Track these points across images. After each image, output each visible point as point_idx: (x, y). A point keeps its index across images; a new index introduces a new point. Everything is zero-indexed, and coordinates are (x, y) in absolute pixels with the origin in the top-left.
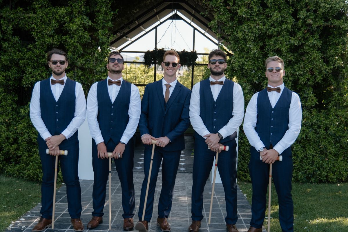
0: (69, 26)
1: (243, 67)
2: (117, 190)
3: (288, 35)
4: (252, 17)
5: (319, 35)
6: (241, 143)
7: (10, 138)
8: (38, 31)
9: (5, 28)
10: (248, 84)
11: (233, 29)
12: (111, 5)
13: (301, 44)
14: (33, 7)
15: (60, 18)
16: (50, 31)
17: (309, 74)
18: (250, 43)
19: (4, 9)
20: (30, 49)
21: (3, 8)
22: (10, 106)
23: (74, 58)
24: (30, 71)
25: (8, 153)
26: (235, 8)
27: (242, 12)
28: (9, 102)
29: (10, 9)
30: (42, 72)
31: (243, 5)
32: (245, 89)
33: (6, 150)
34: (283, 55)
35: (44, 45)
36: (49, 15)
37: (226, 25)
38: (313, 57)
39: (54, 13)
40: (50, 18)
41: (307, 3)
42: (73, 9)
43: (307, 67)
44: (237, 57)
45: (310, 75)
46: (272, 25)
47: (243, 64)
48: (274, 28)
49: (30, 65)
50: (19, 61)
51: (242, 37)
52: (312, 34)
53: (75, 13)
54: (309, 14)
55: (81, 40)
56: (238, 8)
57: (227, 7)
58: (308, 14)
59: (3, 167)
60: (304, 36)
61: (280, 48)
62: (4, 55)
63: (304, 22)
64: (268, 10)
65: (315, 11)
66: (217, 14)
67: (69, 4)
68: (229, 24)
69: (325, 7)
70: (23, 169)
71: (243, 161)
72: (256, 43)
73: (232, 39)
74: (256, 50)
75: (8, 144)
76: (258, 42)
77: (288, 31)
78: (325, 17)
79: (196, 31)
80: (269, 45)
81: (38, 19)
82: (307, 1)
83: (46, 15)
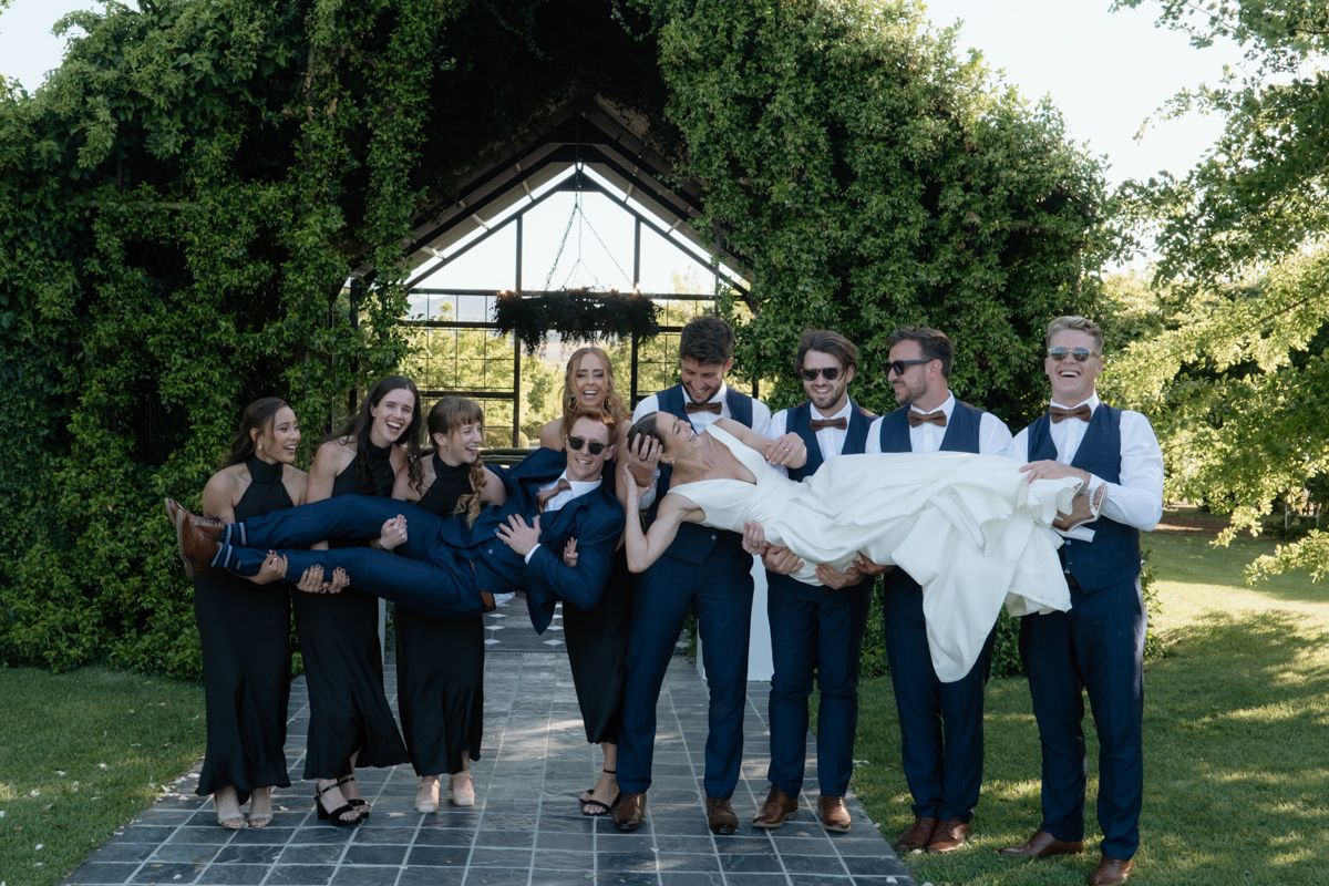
0: (293, 238)
1: (786, 348)
3: (910, 257)
4: (808, 206)
5: (1001, 256)
7: (119, 558)
8: (203, 250)
9: (105, 245)
12: (408, 176)
13: (950, 282)
14: (184, 183)
15: (263, 212)
16: (234, 248)
17: (973, 367)
18: (807, 280)
19: (100, 189)
20: (177, 305)
21: (98, 186)
22: (119, 466)
23: (305, 327)
24: (179, 362)
25: (113, 602)
26: (761, 181)
27: (783, 192)
28: (115, 456)
29: (116, 187)
30: (211, 367)
31: (784, 175)
33: (109, 592)
34: (899, 315)
35: (216, 292)
36: (233, 205)
37: (740, 230)
38: (982, 319)
39: (247, 199)
40: (235, 213)
41: (963, 167)
42: (301, 189)
43: (967, 347)
44: (771, 321)
45: (977, 370)
46: (867, 229)
47: (788, 339)
48: (873, 236)
49: (176, 347)
50: (145, 334)
51: (785, 263)
52: (980, 252)
53: (306, 200)
54: (971, 197)
55: (325, 277)
56: (770, 183)
57: (741, 181)
59: (100, 643)
60: (958, 259)
61: (891, 294)
62: (105, 319)
63: (957, 219)
64: (855, 187)
65: (986, 191)
66: (711, 199)
67: (288, 173)
68: (747, 225)
69: (1010, 182)
70: (164, 648)
72: (820, 280)
74: (821, 297)
75: (114, 575)
76: (826, 277)
77: (911, 246)
78: (1016, 205)
79: (642, 224)
80: (860, 284)
81: (202, 217)
82: (963, 162)
83: (223, 206)
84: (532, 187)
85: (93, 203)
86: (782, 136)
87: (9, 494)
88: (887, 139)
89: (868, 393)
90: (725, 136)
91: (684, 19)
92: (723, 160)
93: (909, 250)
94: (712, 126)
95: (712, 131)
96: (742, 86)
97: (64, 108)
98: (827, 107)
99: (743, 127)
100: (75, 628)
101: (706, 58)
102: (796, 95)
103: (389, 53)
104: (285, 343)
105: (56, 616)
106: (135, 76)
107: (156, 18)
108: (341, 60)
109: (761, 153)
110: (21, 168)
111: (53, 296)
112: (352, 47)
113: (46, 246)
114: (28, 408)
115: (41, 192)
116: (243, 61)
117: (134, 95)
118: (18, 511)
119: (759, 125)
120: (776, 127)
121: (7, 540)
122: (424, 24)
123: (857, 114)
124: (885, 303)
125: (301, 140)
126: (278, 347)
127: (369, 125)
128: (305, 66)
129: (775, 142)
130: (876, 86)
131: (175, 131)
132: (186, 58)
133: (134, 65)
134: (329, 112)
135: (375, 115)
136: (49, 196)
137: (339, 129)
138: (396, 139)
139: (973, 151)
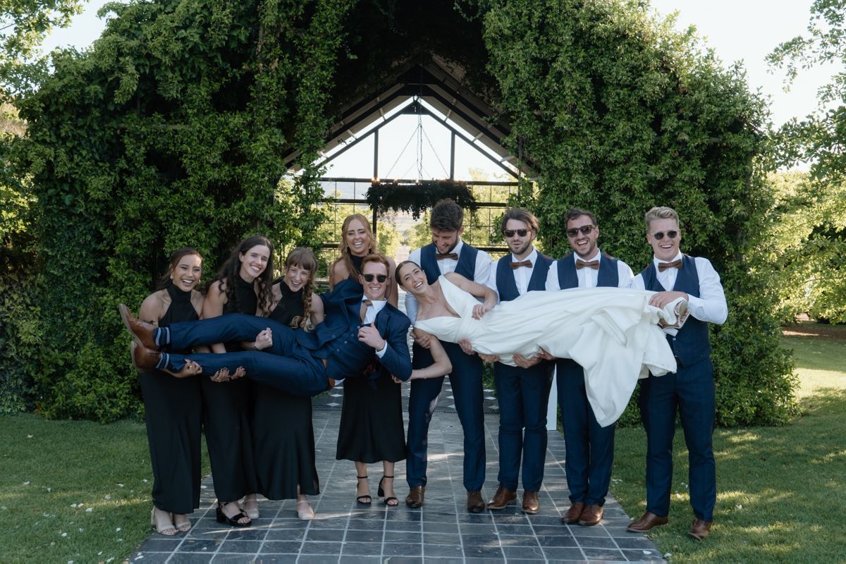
0: (250, 148)
3: (644, 161)
4: (579, 129)
5: (701, 160)
8: (194, 156)
9: (132, 151)
11: (546, 150)
12: (323, 108)
13: (667, 177)
14: (181, 113)
15: (232, 133)
16: (215, 157)
18: (577, 176)
19: (127, 116)
20: (176, 190)
21: (126, 114)
22: (140, 293)
23: (257, 205)
24: (177, 228)
26: (548, 113)
27: (563, 120)
28: (139, 286)
29: (138, 116)
30: (198, 230)
31: (563, 109)
34: (636, 198)
35: (203, 183)
36: (213, 127)
37: (535, 144)
38: (689, 201)
39: (221, 124)
40: (214, 132)
41: (679, 103)
42: (255, 117)
44: (554, 202)
45: (685, 233)
48: (619, 149)
49: (176, 218)
50: (156, 209)
51: (563, 165)
52: (688, 158)
53: (258, 123)
54: (682, 123)
55: (271, 173)
56: (554, 114)
57: (536, 113)
58: (680, 123)
59: (130, 405)
60: (673, 163)
61: (631, 185)
62: (130, 199)
63: (674, 137)
64: (608, 117)
65: (694, 118)
66: (516, 124)
67: (247, 107)
68: (539, 141)
69: (710, 112)
72: (586, 176)
74: (586, 187)
76: (590, 174)
77: (645, 155)
78: (712, 129)
79: (456, 136)
80: (611, 179)
81: (193, 135)
82: (678, 100)
83: (206, 128)
84: (385, 112)
85: (122, 125)
86: (563, 82)
87: (70, 310)
88: (630, 86)
89: (615, 248)
90: (526, 83)
91: (500, 8)
92: (525, 99)
93: (643, 156)
94: (518, 77)
95: (517, 80)
96: (537, 51)
97: (105, 64)
98: (591, 65)
99: (538, 78)
100: (114, 396)
101: (514, 33)
102: (571, 57)
103: (311, 30)
104: (245, 215)
105: (103, 388)
106: (150, 44)
107: (162, 7)
108: (281, 34)
109: (549, 94)
110: (77, 103)
111: (98, 185)
112: (287, 26)
113: (93, 152)
114: (81, 256)
115: (89, 118)
116: (219, 35)
117: (149, 56)
118: (76, 321)
119: (547, 76)
120: (559, 76)
121: (69, 340)
122: (334, 12)
123: (610, 70)
124: (627, 191)
125: (255, 85)
126: (241, 218)
127: (298, 76)
128: (257, 37)
129: (558, 87)
130: (623, 51)
131: (176, 82)
132: (182, 33)
133: (149, 37)
134: (273, 67)
135: (303, 70)
136: (94, 120)
137: (279, 79)
138: (316, 84)
139: (685, 93)
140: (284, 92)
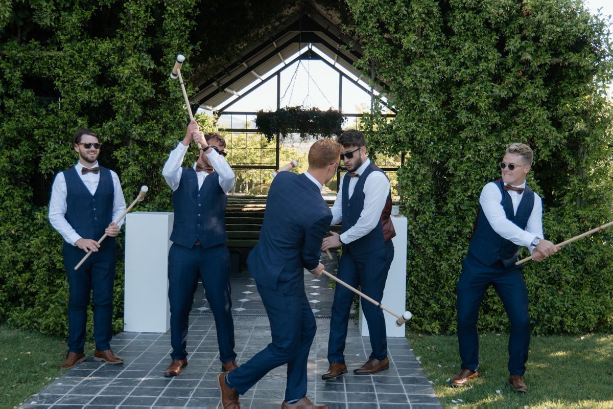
0: (118, 72)
1: (413, 136)
2: (197, 351)
3: (489, 80)
4: (427, 50)
5: (544, 80)
6: (413, 266)
7: (18, 262)
8: (66, 79)
9: (10, 75)
10: (422, 164)
11: (396, 72)
12: (188, 34)
13: (511, 96)
14: (56, 40)
15: (102, 57)
16: (84, 79)
18: (425, 95)
19: (8, 44)
20: (52, 111)
21: (7, 42)
22: (20, 206)
23: (127, 125)
24: (53, 147)
25: (15, 287)
26: (398, 36)
27: (409, 41)
28: (17, 201)
29: (18, 43)
31: (412, 32)
32: (418, 174)
33: (11, 283)
34: (482, 116)
35: (75, 104)
36: (84, 52)
37: (385, 66)
38: (533, 118)
39: (92, 50)
40: (86, 57)
41: (522, 25)
42: (124, 42)
43: (523, 135)
44: (403, 120)
46: (463, 64)
47: (413, 131)
48: (465, 68)
49: (52, 137)
50: (33, 131)
51: (412, 85)
52: (531, 78)
53: (127, 48)
54: (526, 43)
55: (138, 95)
56: (403, 36)
57: (386, 36)
59: (6, 312)
60: (517, 82)
61: (477, 103)
62: (9, 120)
63: (517, 57)
64: (454, 39)
65: (536, 39)
66: (368, 47)
67: (118, 33)
68: (388, 63)
69: (552, 32)
70: (39, 315)
71: (416, 297)
72: (434, 95)
73: (394, 89)
74: (434, 106)
75: (15, 272)
76: (438, 94)
77: (490, 74)
78: (554, 49)
79: (343, 78)
80: (458, 98)
81: (65, 60)
82: (521, 22)
83: (78, 53)
84: (285, 58)
88: (475, 9)
89: (461, 163)
90: (376, 8)
92: (375, 23)
93: (488, 76)
95: (368, 5)
99: (387, 3)
104: (115, 135)
109: (398, 19)
124: (473, 109)
125: (124, 13)
127: (164, 4)
129: (407, 11)
131: (49, 11)
137: (147, 7)
138: (180, 12)
139: (528, 15)
140: (153, 20)
